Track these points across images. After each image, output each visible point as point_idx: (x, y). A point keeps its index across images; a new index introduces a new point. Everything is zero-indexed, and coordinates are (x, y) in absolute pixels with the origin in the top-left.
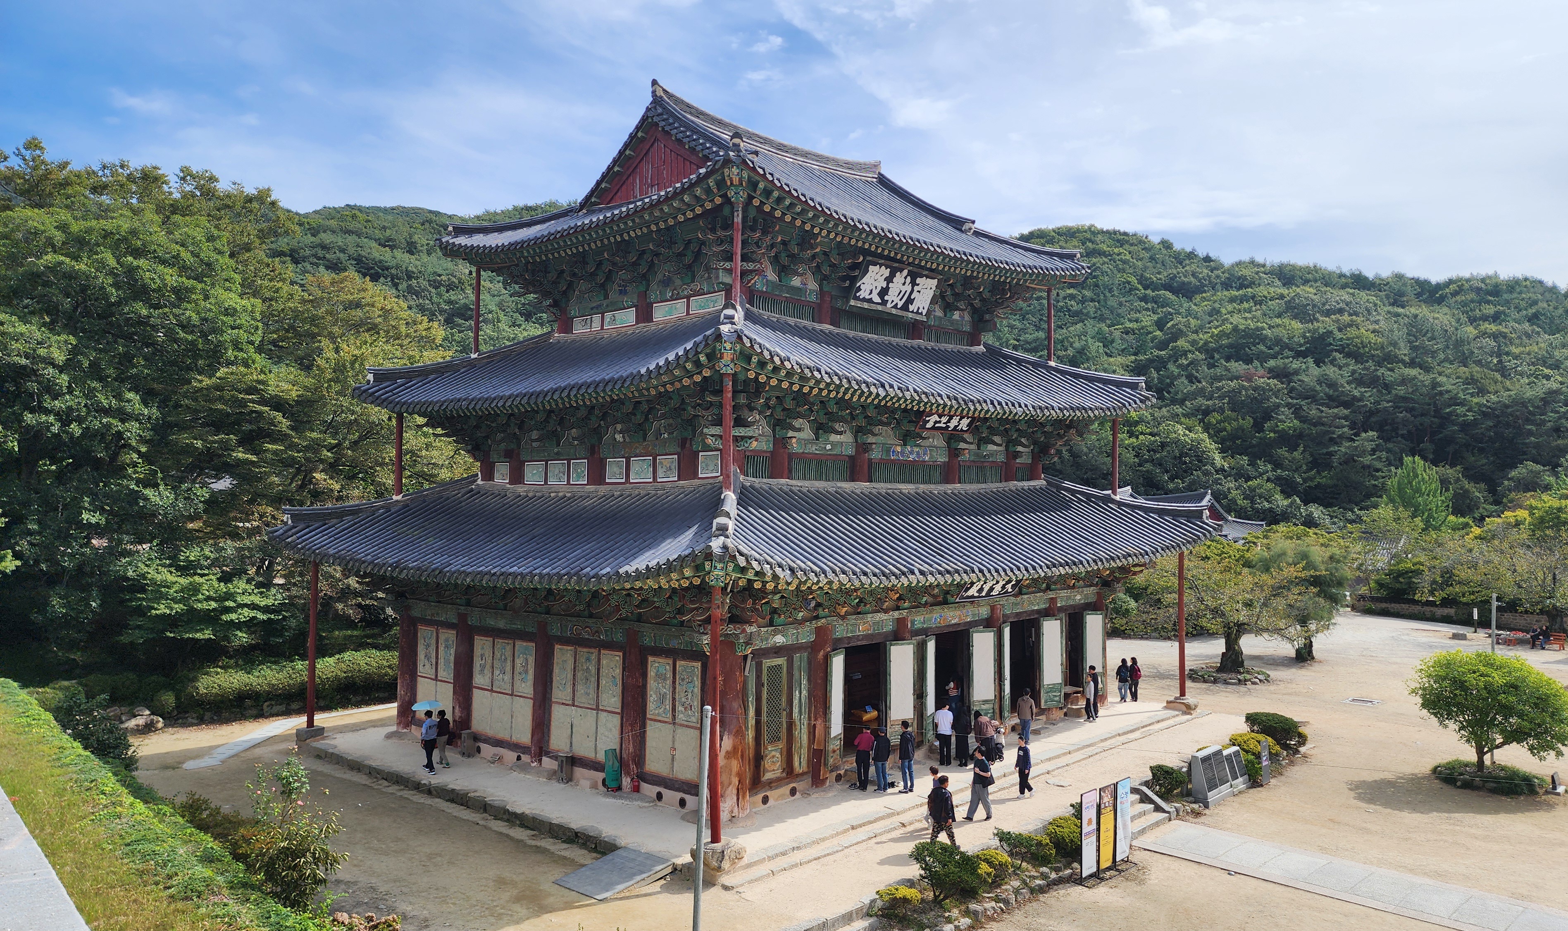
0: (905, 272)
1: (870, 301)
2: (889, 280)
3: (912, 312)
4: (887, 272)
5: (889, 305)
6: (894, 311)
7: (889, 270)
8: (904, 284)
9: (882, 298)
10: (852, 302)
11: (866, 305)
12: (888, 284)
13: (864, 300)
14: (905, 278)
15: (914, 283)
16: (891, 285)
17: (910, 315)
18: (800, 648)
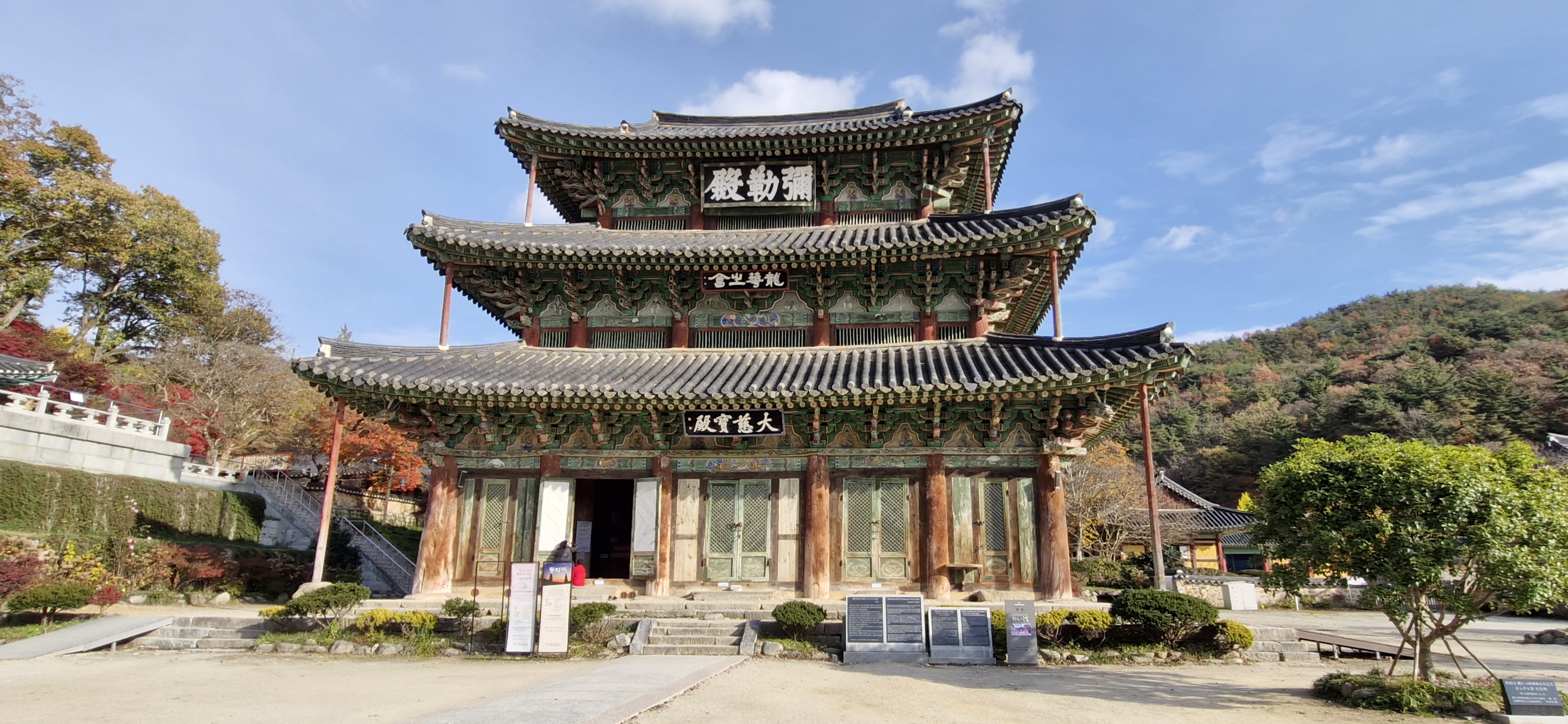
0: (762, 168)
1: (730, 200)
2: (745, 177)
5: (756, 200)
6: (764, 204)
7: (739, 170)
8: (766, 178)
9: (745, 195)
10: (707, 206)
11: (724, 205)
12: (745, 182)
13: (722, 201)
14: (765, 172)
15: (780, 176)
16: (748, 182)
17: (786, 204)
18: (526, 473)
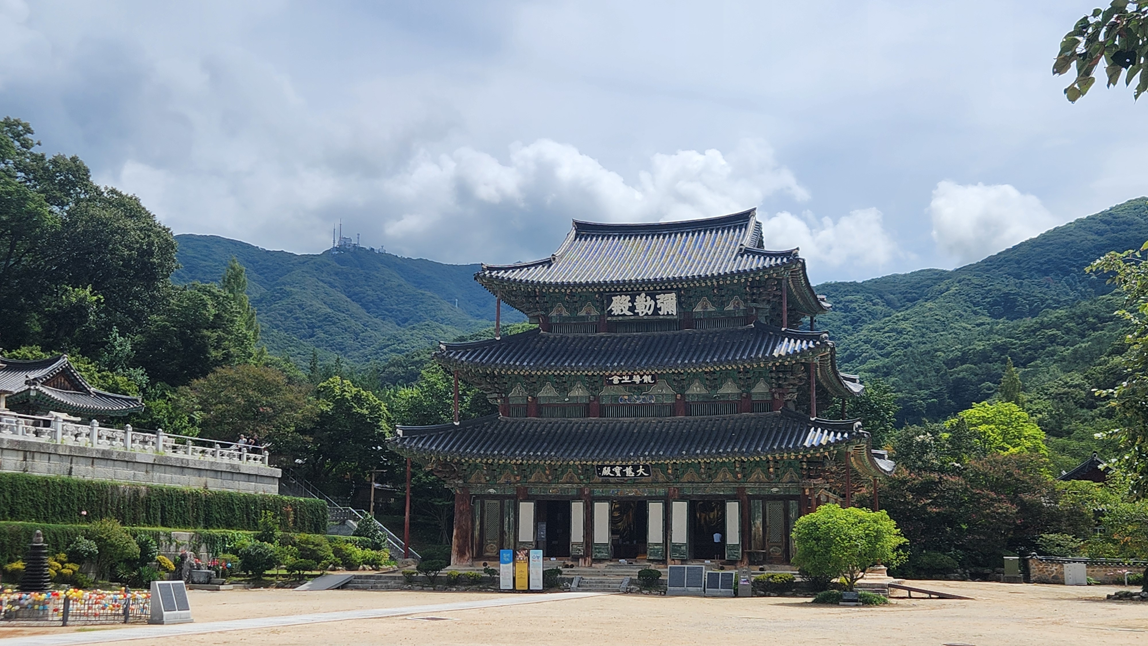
0: (643, 295)
1: (624, 315)
2: (633, 300)
3: (664, 315)
4: (628, 298)
5: (641, 315)
6: (646, 317)
7: (628, 296)
8: (646, 301)
9: (633, 312)
10: (609, 319)
11: (620, 318)
12: (633, 304)
13: (619, 315)
14: (645, 297)
15: (655, 300)
16: (635, 304)
17: (661, 317)
18: (509, 497)
